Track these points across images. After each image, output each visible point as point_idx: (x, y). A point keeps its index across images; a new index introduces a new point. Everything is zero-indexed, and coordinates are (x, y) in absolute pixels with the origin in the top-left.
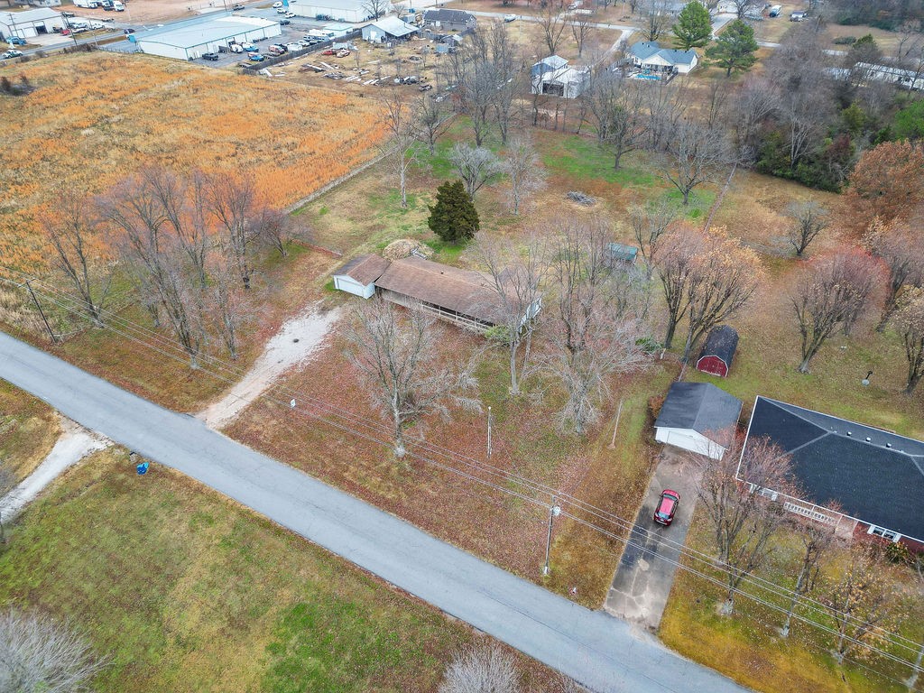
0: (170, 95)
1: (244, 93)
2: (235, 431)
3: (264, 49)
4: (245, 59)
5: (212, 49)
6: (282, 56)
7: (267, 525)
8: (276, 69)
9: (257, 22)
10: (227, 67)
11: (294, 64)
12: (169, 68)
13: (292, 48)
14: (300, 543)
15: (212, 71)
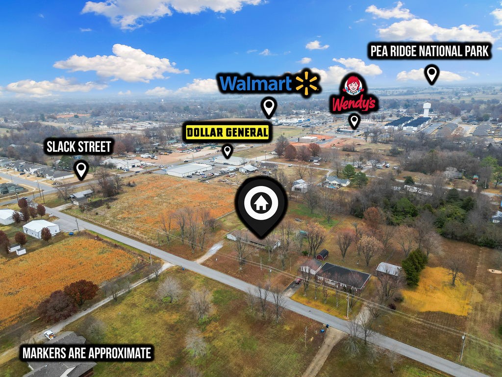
0: (178, 188)
1: (201, 188)
2: (204, 264)
3: (206, 174)
4: (200, 177)
5: (190, 174)
6: (212, 177)
7: (211, 279)
8: (210, 181)
9: (205, 165)
10: (195, 180)
11: (216, 179)
12: (176, 180)
13: (215, 174)
14: (219, 282)
15: (190, 181)
